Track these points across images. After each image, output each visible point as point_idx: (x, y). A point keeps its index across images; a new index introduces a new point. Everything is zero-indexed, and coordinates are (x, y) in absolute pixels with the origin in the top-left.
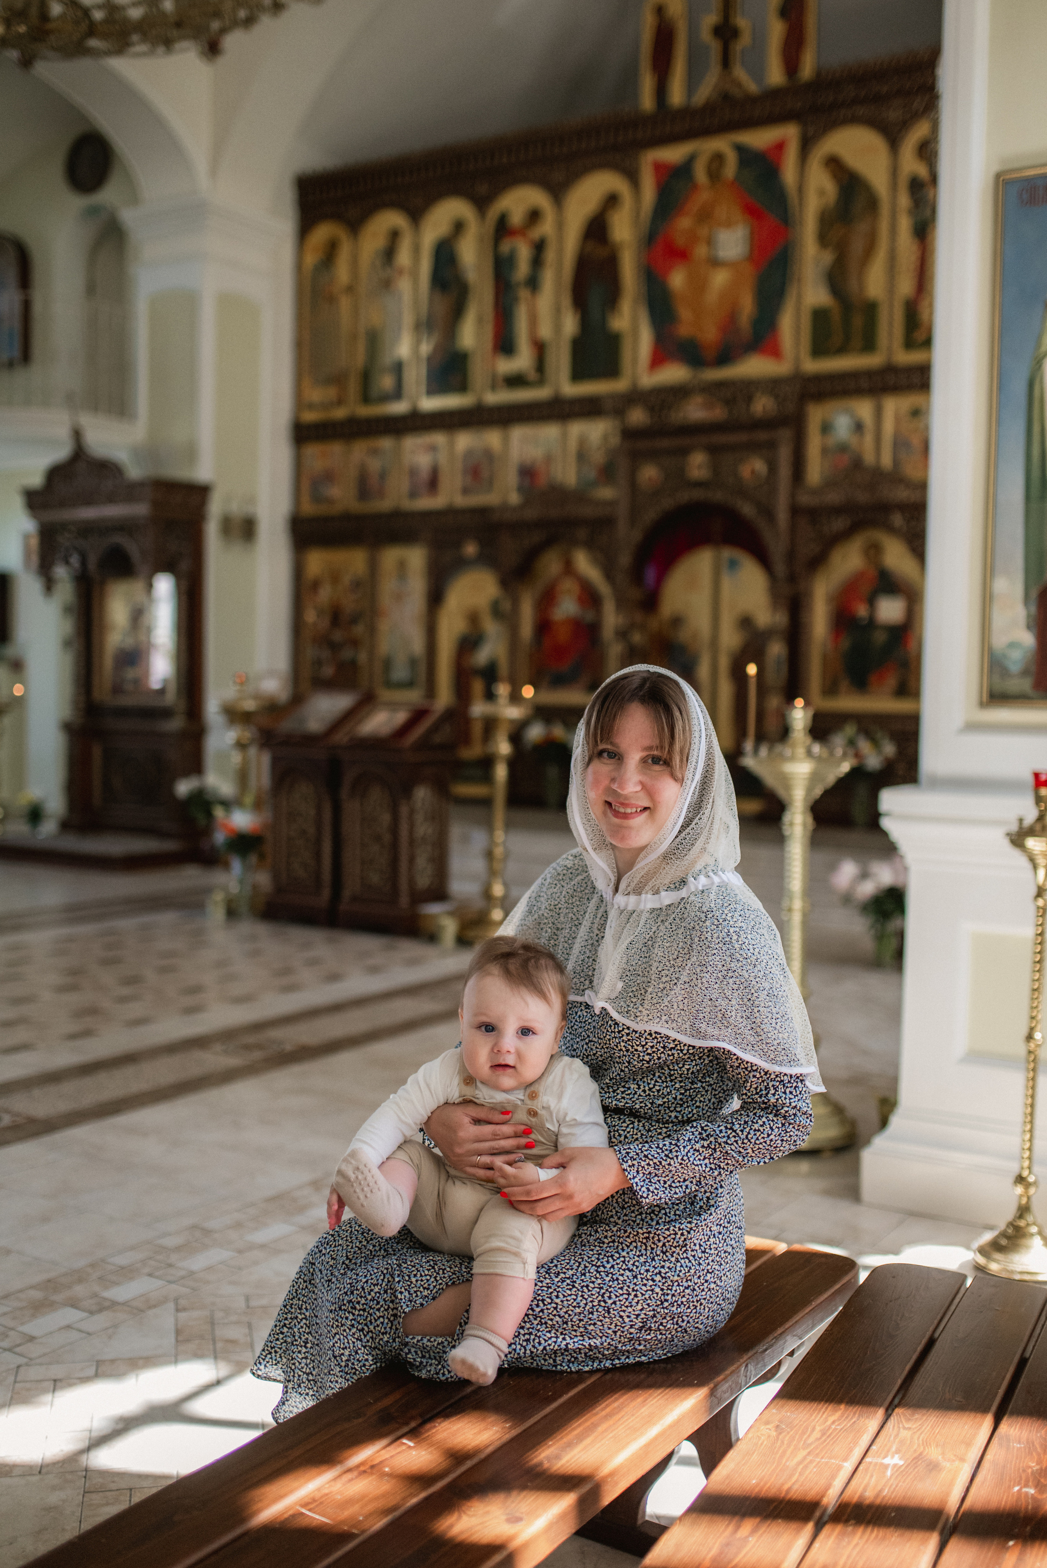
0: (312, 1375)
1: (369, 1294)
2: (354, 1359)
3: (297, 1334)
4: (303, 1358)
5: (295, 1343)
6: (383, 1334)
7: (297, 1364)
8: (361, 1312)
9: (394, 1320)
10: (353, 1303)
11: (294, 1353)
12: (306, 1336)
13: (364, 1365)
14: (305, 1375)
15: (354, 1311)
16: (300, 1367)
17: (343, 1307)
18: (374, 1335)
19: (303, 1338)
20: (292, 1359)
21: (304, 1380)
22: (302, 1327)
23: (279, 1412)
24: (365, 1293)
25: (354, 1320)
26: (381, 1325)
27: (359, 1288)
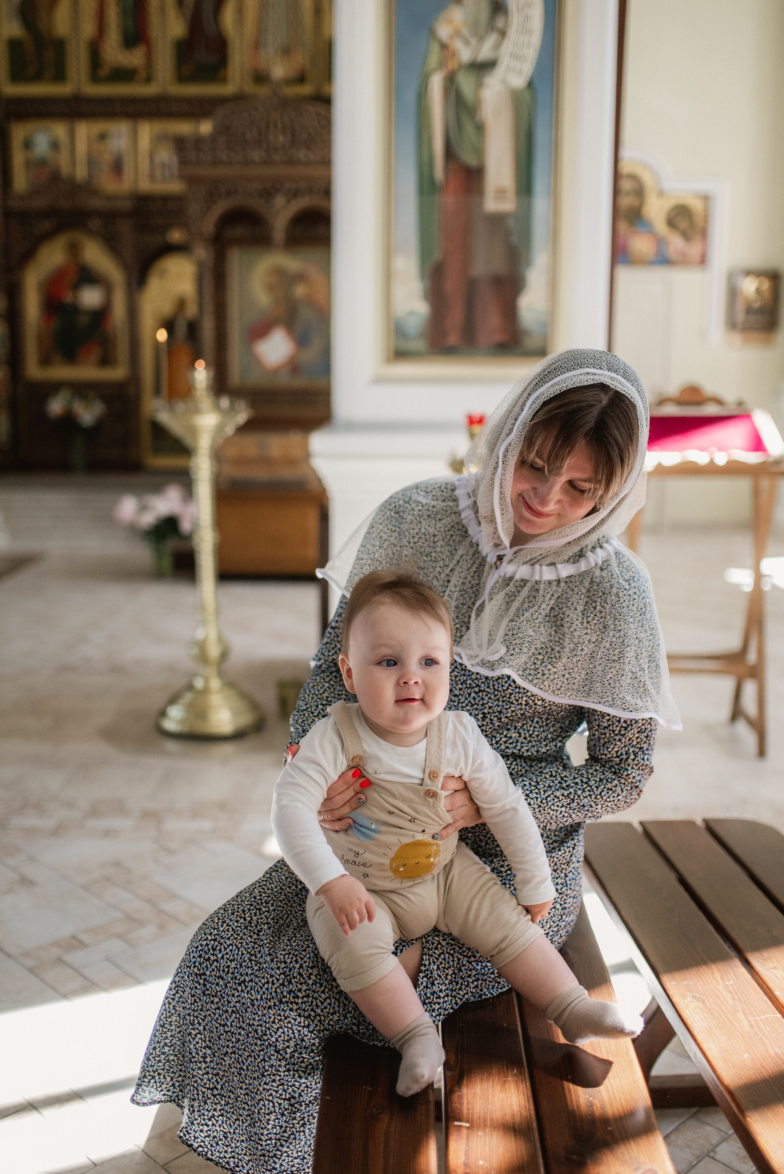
0: (217, 1089)
1: (310, 979)
2: (301, 1048)
3: (194, 1050)
4: (204, 1074)
5: (193, 1060)
6: (332, 1014)
7: (199, 1081)
8: (305, 999)
9: (340, 997)
10: (294, 992)
11: (194, 1070)
12: (204, 1051)
13: (312, 1051)
14: (209, 1091)
15: (296, 1000)
16: (202, 1084)
17: (284, 1000)
18: (323, 1018)
19: (201, 1054)
20: (193, 1077)
21: (209, 1096)
22: (198, 1043)
23: (189, 1133)
24: (304, 979)
25: (299, 1009)
26: (329, 1006)
27: (295, 975)
